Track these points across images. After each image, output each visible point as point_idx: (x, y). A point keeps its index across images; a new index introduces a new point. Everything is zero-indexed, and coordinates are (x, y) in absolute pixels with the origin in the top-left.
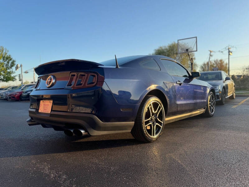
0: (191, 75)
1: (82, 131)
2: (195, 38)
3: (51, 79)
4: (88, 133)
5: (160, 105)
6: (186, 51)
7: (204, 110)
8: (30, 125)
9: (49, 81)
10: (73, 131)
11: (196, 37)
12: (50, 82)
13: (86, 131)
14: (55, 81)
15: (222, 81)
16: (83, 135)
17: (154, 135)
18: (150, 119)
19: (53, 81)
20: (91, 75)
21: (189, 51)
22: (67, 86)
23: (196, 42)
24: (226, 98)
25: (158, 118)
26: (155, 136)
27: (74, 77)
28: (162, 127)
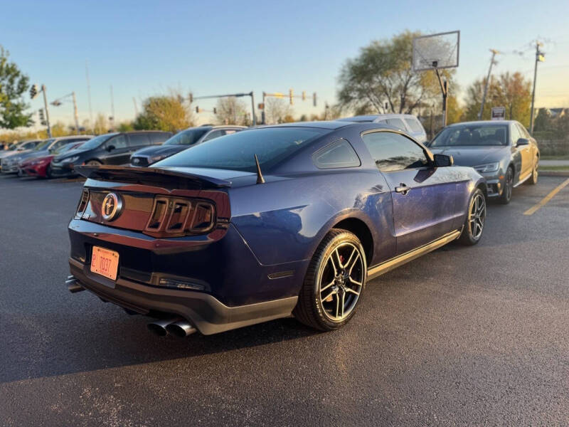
0: (432, 159)
1: (185, 327)
2: (456, 35)
3: (113, 202)
4: (197, 329)
5: (355, 248)
6: (433, 65)
7: (459, 232)
8: (73, 291)
9: (109, 205)
10: (167, 327)
11: (458, 32)
12: (112, 208)
13: (193, 326)
14: (123, 206)
15: (509, 148)
16: (187, 334)
17: (340, 315)
18: (333, 283)
19: (119, 206)
20: (201, 206)
21: (439, 66)
23: (458, 43)
24: (515, 186)
25: (350, 278)
26: (344, 316)
27: (164, 205)
28: (358, 294)
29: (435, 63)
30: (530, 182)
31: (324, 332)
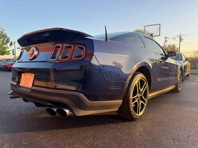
0: (167, 54)
1: (67, 111)
2: (159, 25)
3: (33, 51)
4: (73, 113)
5: (145, 83)
6: (151, 35)
7: (175, 86)
8: (11, 98)
9: (31, 52)
10: (56, 111)
11: (160, 24)
12: (32, 54)
13: (71, 110)
14: (38, 54)
15: (182, 61)
16: (67, 115)
17: (138, 113)
18: (136, 97)
19: (36, 53)
20: (78, 47)
21: (153, 36)
22: (51, 58)
23: (160, 28)
24: (185, 75)
25: (143, 96)
27: (59, 49)
28: (145, 105)
29: (152, 35)
30: (188, 75)
31: (132, 121)
